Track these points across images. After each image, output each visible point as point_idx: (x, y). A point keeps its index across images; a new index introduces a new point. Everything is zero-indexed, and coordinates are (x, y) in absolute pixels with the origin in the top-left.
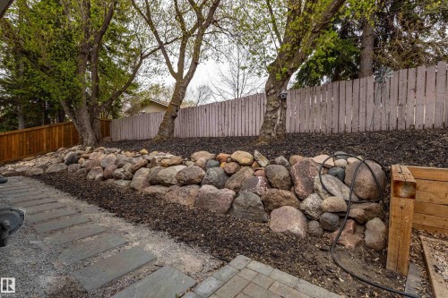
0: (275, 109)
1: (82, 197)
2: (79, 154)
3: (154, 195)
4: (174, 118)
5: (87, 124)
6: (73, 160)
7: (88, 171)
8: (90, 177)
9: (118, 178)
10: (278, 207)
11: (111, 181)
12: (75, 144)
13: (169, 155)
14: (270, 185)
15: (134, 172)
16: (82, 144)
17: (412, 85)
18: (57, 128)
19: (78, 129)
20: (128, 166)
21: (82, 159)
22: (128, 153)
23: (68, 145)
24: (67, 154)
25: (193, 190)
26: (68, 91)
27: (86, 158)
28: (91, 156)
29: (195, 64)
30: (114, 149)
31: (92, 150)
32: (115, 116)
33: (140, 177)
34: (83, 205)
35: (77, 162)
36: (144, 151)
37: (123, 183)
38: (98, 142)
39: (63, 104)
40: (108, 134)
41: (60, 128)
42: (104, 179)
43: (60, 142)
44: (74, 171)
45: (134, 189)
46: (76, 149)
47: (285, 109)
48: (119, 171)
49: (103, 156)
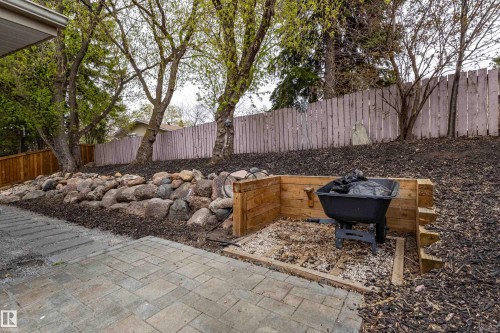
0: (223, 135)
1: (54, 216)
2: (57, 181)
3: (117, 210)
4: (152, 142)
5: (66, 151)
6: (51, 187)
7: (65, 196)
8: (66, 201)
9: (91, 199)
10: (198, 209)
11: (84, 202)
12: (55, 171)
13: (135, 177)
14: (197, 195)
15: (104, 192)
16: (62, 170)
17: (330, 113)
18: (35, 156)
19: (57, 156)
20: (100, 188)
21: (59, 185)
22: (104, 177)
23: (47, 173)
24: (45, 181)
25: (145, 203)
26: (43, 120)
27: (64, 184)
28: (69, 182)
29: (171, 91)
30: (92, 174)
31: (71, 176)
32: (101, 140)
33: (108, 197)
34: (54, 221)
35: (54, 188)
36: (118, 174)
37: (95, 204)
38: (78, 168)
39: (40, 131)
40: (91, 159)
41: (38, 156)
42: (79, 201)
43: (39, 169)
44: (51, 197)
45: (102, 207)
46: (56, 176)
47: (233, 134)
48: (91, 194)
49: (80, 181)
